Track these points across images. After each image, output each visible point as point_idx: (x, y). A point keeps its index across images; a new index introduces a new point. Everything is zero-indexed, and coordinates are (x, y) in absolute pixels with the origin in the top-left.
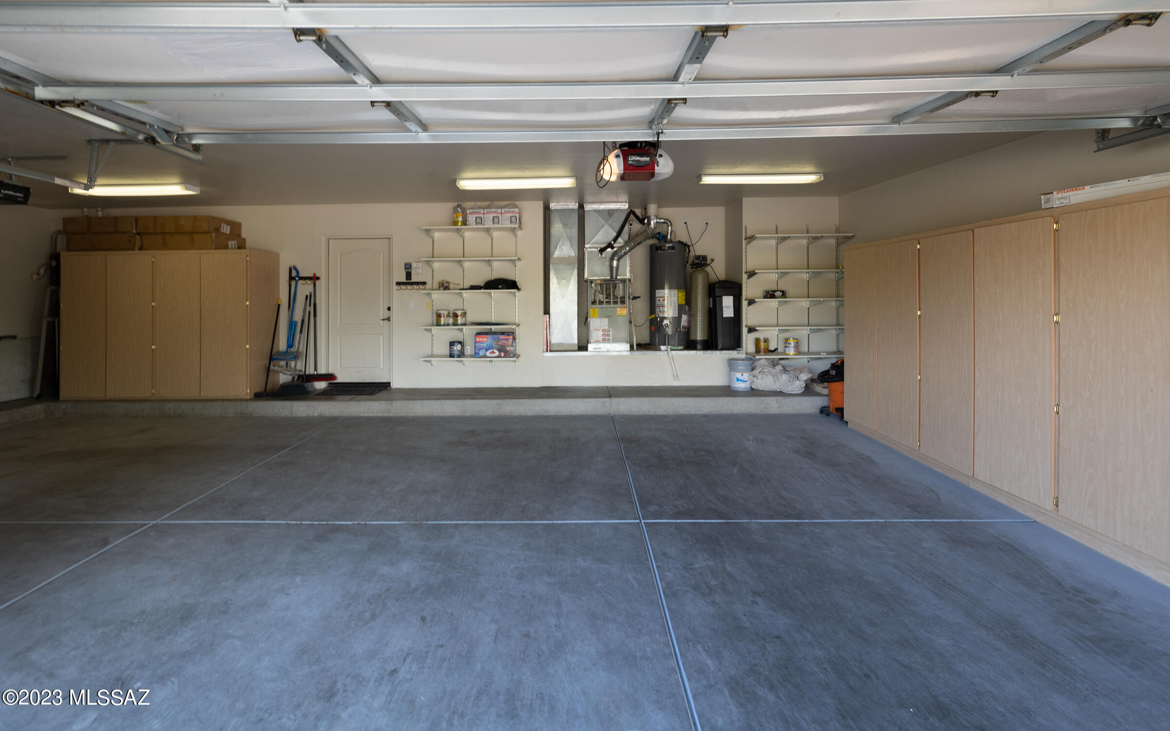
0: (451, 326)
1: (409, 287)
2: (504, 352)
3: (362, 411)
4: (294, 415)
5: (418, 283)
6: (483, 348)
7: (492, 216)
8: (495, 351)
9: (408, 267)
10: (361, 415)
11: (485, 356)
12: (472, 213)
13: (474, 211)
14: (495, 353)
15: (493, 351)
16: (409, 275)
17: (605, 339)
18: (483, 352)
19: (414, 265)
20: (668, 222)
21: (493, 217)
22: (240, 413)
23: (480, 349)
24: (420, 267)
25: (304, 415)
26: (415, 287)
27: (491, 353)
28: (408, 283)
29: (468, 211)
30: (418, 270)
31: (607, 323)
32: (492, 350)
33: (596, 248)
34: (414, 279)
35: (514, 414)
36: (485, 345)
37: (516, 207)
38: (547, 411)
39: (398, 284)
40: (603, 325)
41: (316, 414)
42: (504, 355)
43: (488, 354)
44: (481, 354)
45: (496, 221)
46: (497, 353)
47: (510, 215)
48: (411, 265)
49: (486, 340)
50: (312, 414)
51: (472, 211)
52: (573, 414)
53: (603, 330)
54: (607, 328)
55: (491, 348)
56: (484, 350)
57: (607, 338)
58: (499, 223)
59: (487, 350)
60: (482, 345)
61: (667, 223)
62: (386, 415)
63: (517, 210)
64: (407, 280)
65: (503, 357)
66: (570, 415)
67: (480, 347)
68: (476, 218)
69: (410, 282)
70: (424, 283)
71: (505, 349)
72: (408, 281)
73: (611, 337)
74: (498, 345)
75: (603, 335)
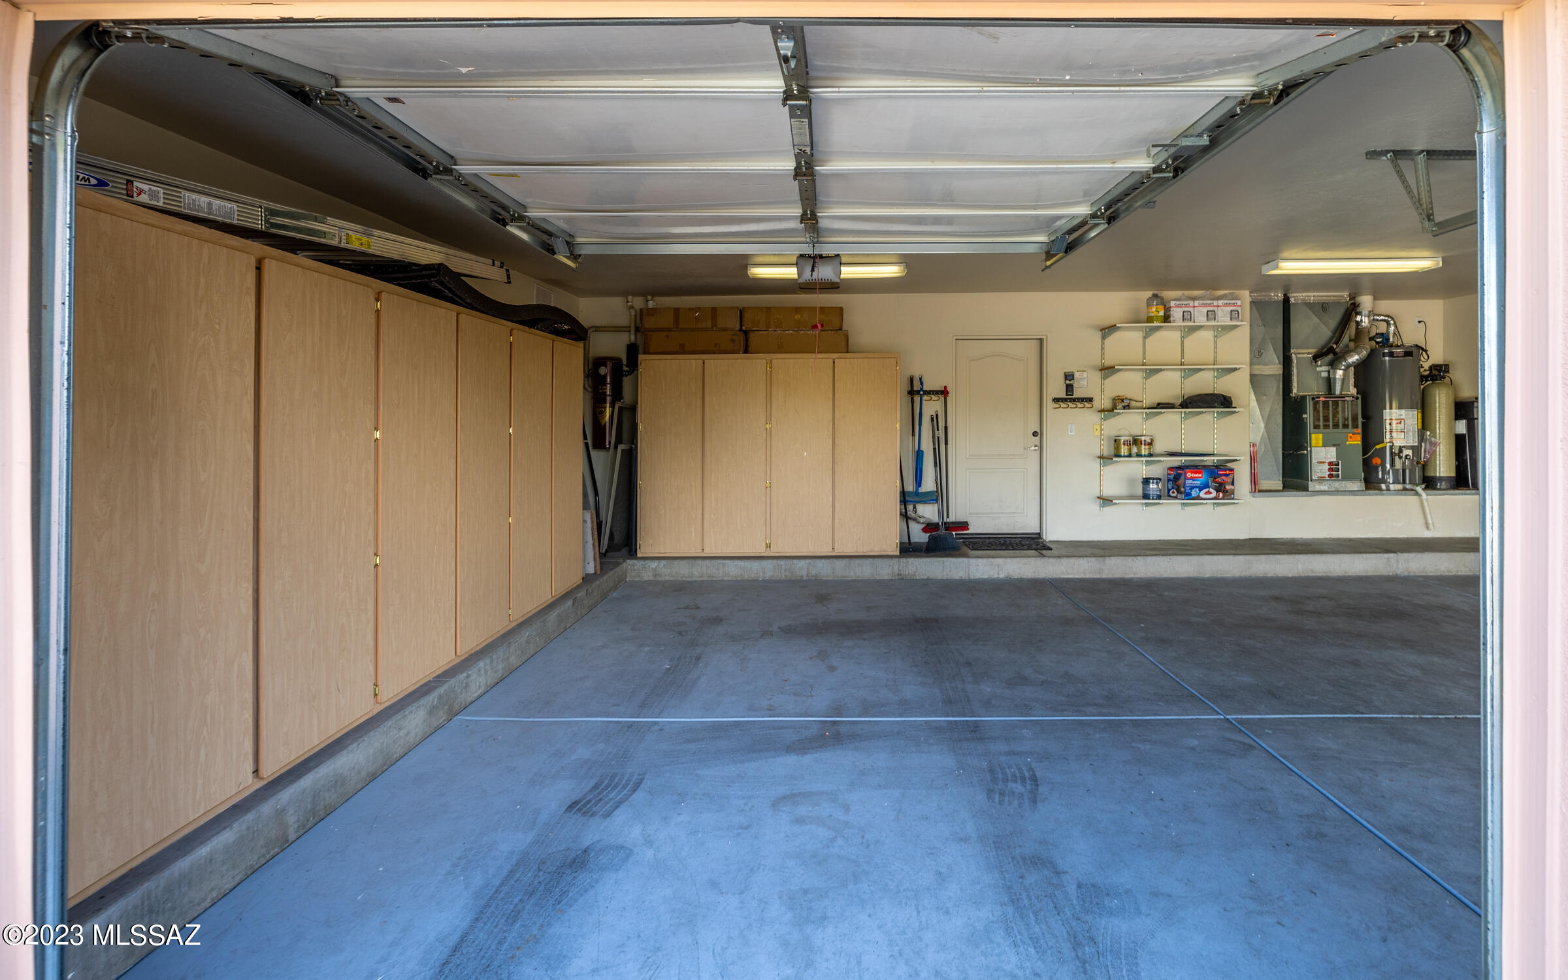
0: (1134, 457)
1: (1071, 405)
2: (1223, 492)
3: (1064, 570)
4: (972, 577)
5: (1081, 400)
6: (1197, 487)
7: (1205, 310)
8: (1211, 490)
9: (1069, 377)
10: (1063, 576)
11: (1198, 498)
12: (1178, 306)
13: (1180, 303)
14: (1211, 493)
15: (1209, 491)
16: (1069, 388)
17: (1332, 474)
18: (1196, 492)
19: (1077, 375)
20: (1390, 319)
21: (1208, 311)
22: (898, 575)
23: (1192, 488)
24: (1085, 378)
25: (985, 577)
26: (1079, 405)
27: (1206, 493)
28: (1068, 398)
29: (1172, 304)
30: (1082, 382)
31: (1334, 454)
32: (1207, 490)
33: (1309, 353)
34: (1077, 393)
35: (1269, 575)
36: (1198, 482)
37: (1237, 298)
38: (1313, 571)
39: (1056, 400)
40: (1329, 456)
41: (1001, 576)
42: (1223, 496)
43: (1202, 494)
44: (1193, 495)
45: (1211, 316)
46: (1214, 494)
47: (1230, 309)
48: (1073, 376)
49: (1200, 475)
50: (996, 576)
51: (1178, 303)
52: (1347, 574)
53: (1330, 464)
54: (1335, 460)
55: (1206, 486)
56: (1197, 489)
57: (1334, 473)
58: (1215, 319)
59: (1201, 490)
60: (1195, 482)
61: (1387, 322)
62: (1097, 576)
63: (1239, 303)
64: (1067, 395)
65: (1221, 499)
66: (1344, 576)
67: (1192, 485)
68: (1184, 312)
69: (1072, 398)
70: (1090, 400)
71: (1225, 488)
72: (1070, 397)
73: (1340, 473)
74: (1216, 483)
75: (1329, 470)
